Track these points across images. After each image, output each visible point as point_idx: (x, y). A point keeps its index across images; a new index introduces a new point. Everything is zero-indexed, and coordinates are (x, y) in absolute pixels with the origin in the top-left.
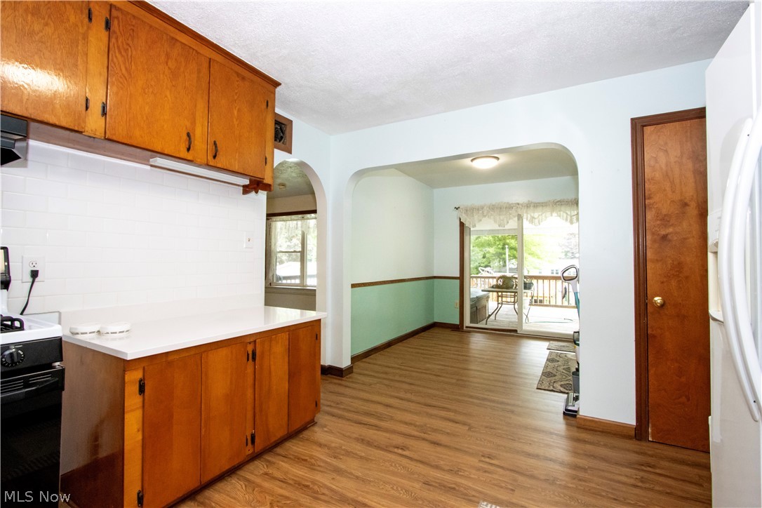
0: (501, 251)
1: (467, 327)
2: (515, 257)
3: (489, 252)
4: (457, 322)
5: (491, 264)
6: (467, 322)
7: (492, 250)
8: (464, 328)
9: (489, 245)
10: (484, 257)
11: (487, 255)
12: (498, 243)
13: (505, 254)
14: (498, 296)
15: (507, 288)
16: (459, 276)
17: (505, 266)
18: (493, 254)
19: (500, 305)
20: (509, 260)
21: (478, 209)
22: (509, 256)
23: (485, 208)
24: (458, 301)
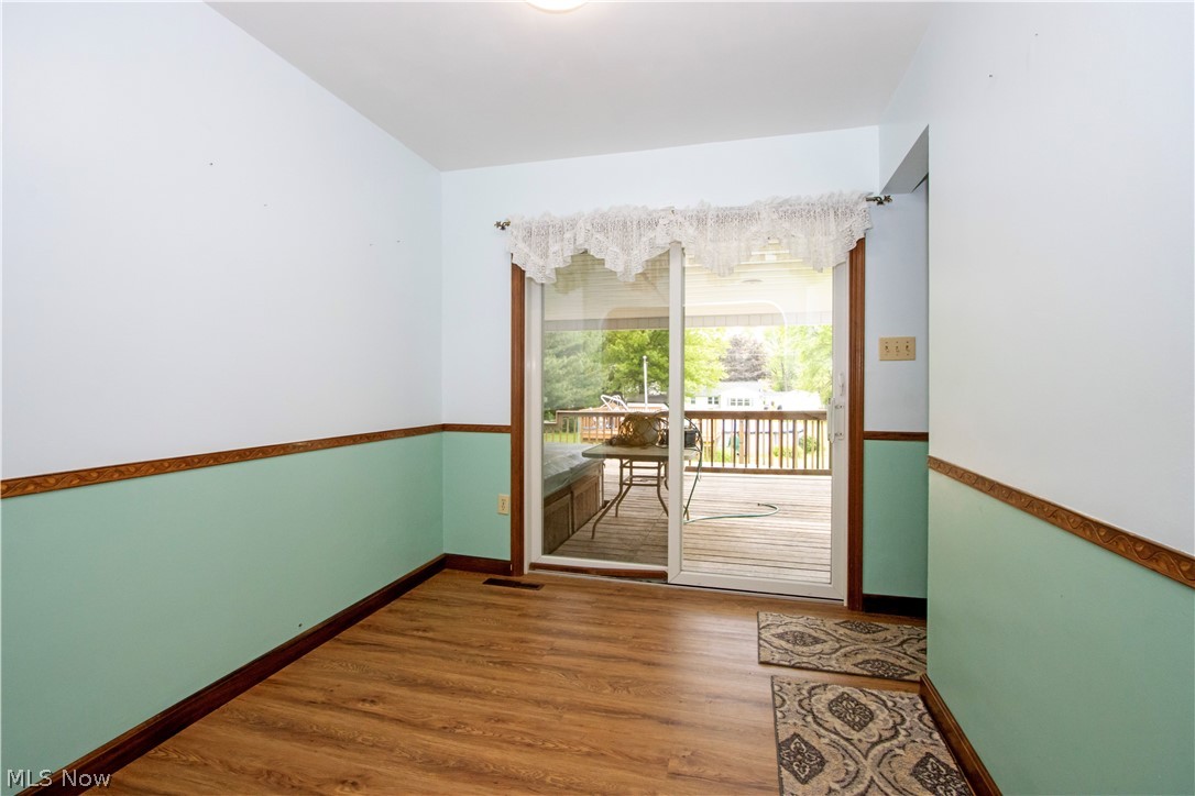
0: (637, 369)
1: (534, 566)
2: (657, 379)
3: (618, 371)
4: (505, 554)
5: (622, 390)
6: (534, 551)
7: (623, 367)
8: (526, 570)
9: (619, 360)
10: (611, 379)
11: (616, 375)
12: (632, 356)
13: (642, 373)
14: (622, 466)
15: (643, 445)
16: (508, 422)
17: (642, 392)
18: (625, 374)
19: (625, 488)
20: (649, 383)
21: (561, 231)
22: (649, 376)
23: (581, 223)
24: (507, 496)
